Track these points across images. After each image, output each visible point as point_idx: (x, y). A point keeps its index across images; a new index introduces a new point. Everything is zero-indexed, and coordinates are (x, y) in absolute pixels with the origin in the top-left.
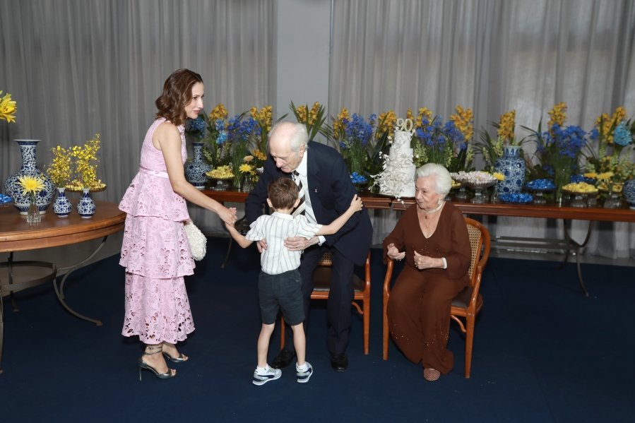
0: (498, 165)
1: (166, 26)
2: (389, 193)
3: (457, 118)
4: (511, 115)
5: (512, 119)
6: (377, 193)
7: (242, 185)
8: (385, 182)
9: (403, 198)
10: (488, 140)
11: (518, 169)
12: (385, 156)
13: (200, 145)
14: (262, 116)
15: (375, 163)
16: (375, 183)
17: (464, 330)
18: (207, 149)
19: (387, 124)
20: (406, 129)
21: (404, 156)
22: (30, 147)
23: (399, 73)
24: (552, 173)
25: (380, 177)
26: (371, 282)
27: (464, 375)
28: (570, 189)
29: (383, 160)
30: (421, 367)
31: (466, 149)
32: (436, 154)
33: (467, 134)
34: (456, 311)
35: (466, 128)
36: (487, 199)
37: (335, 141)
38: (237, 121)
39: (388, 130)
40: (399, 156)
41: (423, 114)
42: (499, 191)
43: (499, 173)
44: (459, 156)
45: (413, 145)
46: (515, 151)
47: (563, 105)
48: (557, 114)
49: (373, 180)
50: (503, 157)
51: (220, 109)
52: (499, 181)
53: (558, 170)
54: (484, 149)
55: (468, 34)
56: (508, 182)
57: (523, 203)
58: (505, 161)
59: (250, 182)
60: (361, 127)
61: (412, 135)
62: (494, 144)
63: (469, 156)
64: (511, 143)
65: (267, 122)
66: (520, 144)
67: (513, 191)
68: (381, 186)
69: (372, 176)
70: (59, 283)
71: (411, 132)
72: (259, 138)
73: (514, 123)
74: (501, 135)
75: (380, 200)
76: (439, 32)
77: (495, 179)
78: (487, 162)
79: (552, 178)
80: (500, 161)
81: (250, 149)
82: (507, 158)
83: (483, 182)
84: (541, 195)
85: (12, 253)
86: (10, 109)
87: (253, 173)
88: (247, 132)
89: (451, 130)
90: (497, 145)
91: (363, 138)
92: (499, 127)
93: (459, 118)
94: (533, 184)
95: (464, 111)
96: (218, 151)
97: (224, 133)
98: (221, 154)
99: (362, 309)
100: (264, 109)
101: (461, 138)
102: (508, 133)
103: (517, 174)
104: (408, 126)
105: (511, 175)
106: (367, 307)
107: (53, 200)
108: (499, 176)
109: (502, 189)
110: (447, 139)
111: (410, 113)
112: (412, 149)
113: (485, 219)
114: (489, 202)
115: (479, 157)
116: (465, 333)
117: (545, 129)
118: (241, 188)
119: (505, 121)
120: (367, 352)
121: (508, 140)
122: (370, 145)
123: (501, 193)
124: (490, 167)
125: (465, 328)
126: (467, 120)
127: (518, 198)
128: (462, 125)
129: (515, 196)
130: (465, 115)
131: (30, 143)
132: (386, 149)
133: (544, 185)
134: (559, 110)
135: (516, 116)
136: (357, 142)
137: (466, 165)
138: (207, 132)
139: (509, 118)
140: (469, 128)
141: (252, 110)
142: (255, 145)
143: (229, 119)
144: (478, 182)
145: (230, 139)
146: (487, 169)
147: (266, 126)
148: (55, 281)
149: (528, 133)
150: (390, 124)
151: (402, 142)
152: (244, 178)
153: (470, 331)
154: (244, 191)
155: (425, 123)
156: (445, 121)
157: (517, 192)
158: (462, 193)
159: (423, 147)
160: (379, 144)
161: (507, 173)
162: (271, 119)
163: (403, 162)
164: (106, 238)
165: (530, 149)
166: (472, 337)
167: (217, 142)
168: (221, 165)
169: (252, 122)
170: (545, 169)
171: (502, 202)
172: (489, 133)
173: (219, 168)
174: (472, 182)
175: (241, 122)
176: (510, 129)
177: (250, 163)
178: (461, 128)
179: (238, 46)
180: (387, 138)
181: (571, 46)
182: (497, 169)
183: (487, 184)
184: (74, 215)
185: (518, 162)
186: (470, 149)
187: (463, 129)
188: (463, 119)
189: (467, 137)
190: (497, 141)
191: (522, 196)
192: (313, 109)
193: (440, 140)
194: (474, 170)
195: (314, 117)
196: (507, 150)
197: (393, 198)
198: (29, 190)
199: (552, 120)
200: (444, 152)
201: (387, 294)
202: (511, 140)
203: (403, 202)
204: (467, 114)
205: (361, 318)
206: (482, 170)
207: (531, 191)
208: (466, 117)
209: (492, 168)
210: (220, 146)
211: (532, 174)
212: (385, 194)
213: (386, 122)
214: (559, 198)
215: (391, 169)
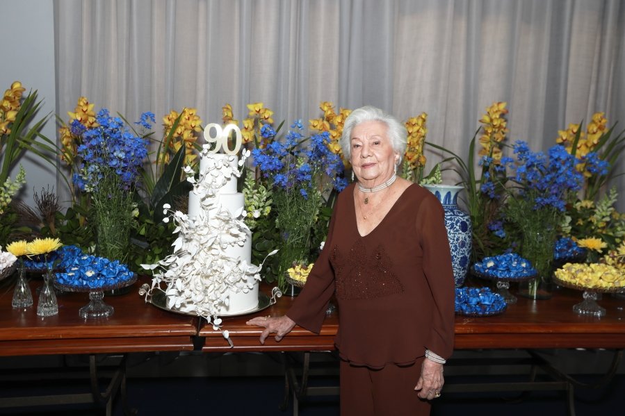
3: (323, 125)
4: (420, 122)
5: (422, 131)
6: (159, 310)
8: (179, 281)
9: (228, 321)
11: (462, 236)
12: (179, 214)
16: (155, 283)
19: (181, 135)
20: (226, 148)
25: (168, 268)
28: (583, 284)
29: (174, 223)
37: (65, 173)
39: (183, 148)
40: (213, 214)
41: (257, 118)
45: (243, 186)
46: (452, 198)
47: (502, 107)
48: (495, 123)
49: (148, 277)
60: (118, 142)
61: (241, 163)
68: (169, 292)
69: (146, 267)
71: (240, 155)
91: (124, 169)
93: (328, 126)
94: (495, 268)
95: (338, 112)
102: (416, 157)
103: (463, 244)
104: (233, 140)
111: (230, 114)
112: (241, 196)
128: (334, 140)
129: (474, 301)
130: (339, 120)
132: (180, 193)
134: (498, 117)
136: (109, 176)
139: (416, 128)
150: (187, 135)
151: (220, 180)
159: (262, 187)
163: (224, 232)
170: (495, 227)
176: (420, 151)
178: (331, 146)
180: (179, 171)
181: (484, 13)
187: (334, 147)
188: (333, 128)
191: (484, 299)
192: (7, 98)
195: (11, 115)
197: (199, 321)
200: (307, 198)
203: (226, 334)
208: (341, 123)
212: (184, 310)
213: (179, 130)
214: (533, 288)
215: (192, 247)
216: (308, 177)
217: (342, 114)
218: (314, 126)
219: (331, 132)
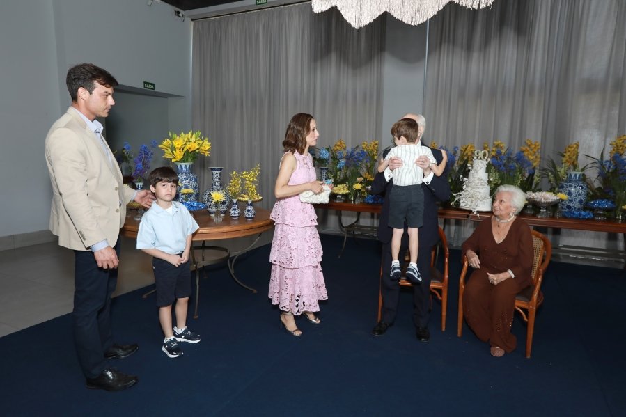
0: (562, 187)
1: (305, 86)
2: (467, 207)
3: (526, 149)
4: (575, 146)
5: (576, 150)
6: (457, 208)
7: (355, 198)
8: (464, 199)
9: (478, 212)
10: (554, 167)
11: (581, 191)
12: (465, 179)
13: (327, 169)
14: (370, 148)
15: (456, 184)
16: (456, 199)
17: (526, 320)
18: (331, 172)
19: (467, 154)
20: (482, 158)
21: (480, 179)
22: (217, 172)
23: (478, 114)
24: (613, 195)
25: (460, 195)
26: (449, 275)
27: (526, 355)
29: (463, 182)
30: (488, 345)
31: (534, 174)
32: (507, 178)
33: (535, 161)
34: (519, 304)
35: (534, 157)
36: (551, 214)
38: (352, 152)
39: (468, 158)
40: (476, 179)
41: (497, 146)
42: (562, 208)
43: (563, 194)
44: (528, 179)
45: (488, 170)
46: (578, 176)
47: (625, 137)
48: (618, 145)
49: (455, 197)
50: (566, 181)
51: (341, 143)
52: (563, 200)
53: (619, 192)
54: (550, 173)
55: (537, 82)
56: (571, 201)
57: (584, 219)
58: (568, 184)
59: (360, 196)
61: (487, 163)
62: (559, 170)
63: (536, 179)
64: (574, 169)
65: (375, 153)
66: (583, 170)
67: (575, 208)
68: (461, 202)
69: (454, 194)
70: (231, 262)
71: (487, 160)
72: (368, 164)
73: (578, 153)
74: (565, 162)
75: (460, 213)
76: (513, 81)
77: (558, 198)
78: (552, 184)
79: (613, 199)
80: (563, 184)
81: (361, 173)
82: (570, 181)
83: (548, 201)
84: (602, 212)
85: (204, 241)
86: (208, 148)
87: (363, 190)
88: (359, 160)
89: (520, 159)
90: (561, 171)
92: (564, 156)
93: (528, 149)
94: (594, 204)
95: (533, 143)
96: (339, 173)
97: (343, 161)
98: (340, 176)
99: (441, 296)
100: (372, 143)
101: (530, 165)
102: (572, 161)
103: (580, 194)
104: (485, 155)
105: (574, 195)
106: (445, 294)
107: (229, 207)
108: (563, 196)
109: (564, 207)
110: (517, 166)
111: (486, 146)
112: (487, 174)
113: (550, 230)
114: (553, 217)
115: (545, 180)
116: (527, 322)
117: (607, 157)
118: (354, 201)
119: (569, 151)
120: (444, 329)
121: (572, 167)
122: (453, 170)
123: (564, 210)
124: (554, 188)
125: (527, 317)
126: (535, 150)
127: (580, 215)
128: (531, 154)
129: (577, 213)
130: (533, 146)
131: (217, 170)
132: (466, 174)
133: (605, 204)
134: (621, 142)
135: (580, 148)
137: (533, 186)
138: (331, 160)
139: (573, 149)
140: (536, 157)
141: (364, 144)
142: (365, 170)
143: (347, 151)
144: (543, 201)
145: (347, 165)
146: (552, 190)
147: (374, 155)
148: (229, 261)
149: (590, 161)
150: (469, 154)
151: (479, 168)
152: (356, 194)
153: (531, 321)
154: (356, 203)
155: (499, 153)
156: (516, 151)
157: (579, 209)
158: (529, 208)
159: (496, 172)
160: (460, 169)
161: (570, 194)
162: (377, 150)
163: (479, 184)
164: (261, 234)
165: (592, 174)
166: (533, 325)
167: (338, 167)
168: (340, 183)
169: (363, 153)
170: (606, 191)
171: (565, 217)
172: (555, 161)
173: (339, 186)
174: (538, 200)
175: (355, 153)
176: (574, 158)
177: (361, 183)
178: (530, 157)
179: (355, 97)
180: (467, 165)
182: (561, 190)
183: (552, 202)
184: (242, 218)
185: (580, 184)
186: (537, 173)
187: (531, 157)
188: (532, 150)
189: (535, 164)
190: (562, 168)
191: (583, 213)
193: (511, 167)
194: (540, 190)
196: (571, 175)
197: (470, 212)
198: (216, 200)
199: (614, 150)
200: (514, 176)
201: (462, 287)
202: (575, 167)
203: (478, 215)
204: (535, 145)
205: (440, 303)
206: (548, 191)
207: (592, 209)
208: (534, 148)
209: (557, 189)
210: (340, 170)
211: (593, 195)
212: (464, 208)
213: (466, 152)
214: (619, 216)
215: (469, 189)
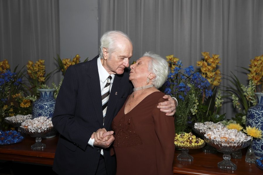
0: (252, 116)
3: (203, 64)
10: (239, 86)
14: (36, 69)
31: (214, 96)
33: (215, 80)
35: (214, 73)
43: (254, 128)
44: (207, 103)
50: (257, 106)
54: (234, 96)
62: (244, 90)
63: (218, 102)
65: (39, 73)
74: (252, 80)
80: (253, 111)
83: (232, 144)
90: (248, 91)
92: (249, 72)
93: (206, 64)
95: (211, 56)
100: (37, 62)
108: (254, 131)
109: (259, 148)
110: (189, 85)
119: (255, 66)
123: (259, 152)
124: (241, 117)
126: (214, 66)
128: (209, 70)
130: (211, 60)
140: (216, 74)
141: (28, 64)
172: (239, 79)
178: (208, 74)
182: (251, 121)
186: (219, 96)
188: (209, 65)
189: (216, 83)
190: (248, 87)
204: (214, 59)
206: (233, 119)
208: (212, 62)
209: (244, 118)
216: (183, 89)
217: (213, 57)
218: (199, 64)
219: (208, 66)
